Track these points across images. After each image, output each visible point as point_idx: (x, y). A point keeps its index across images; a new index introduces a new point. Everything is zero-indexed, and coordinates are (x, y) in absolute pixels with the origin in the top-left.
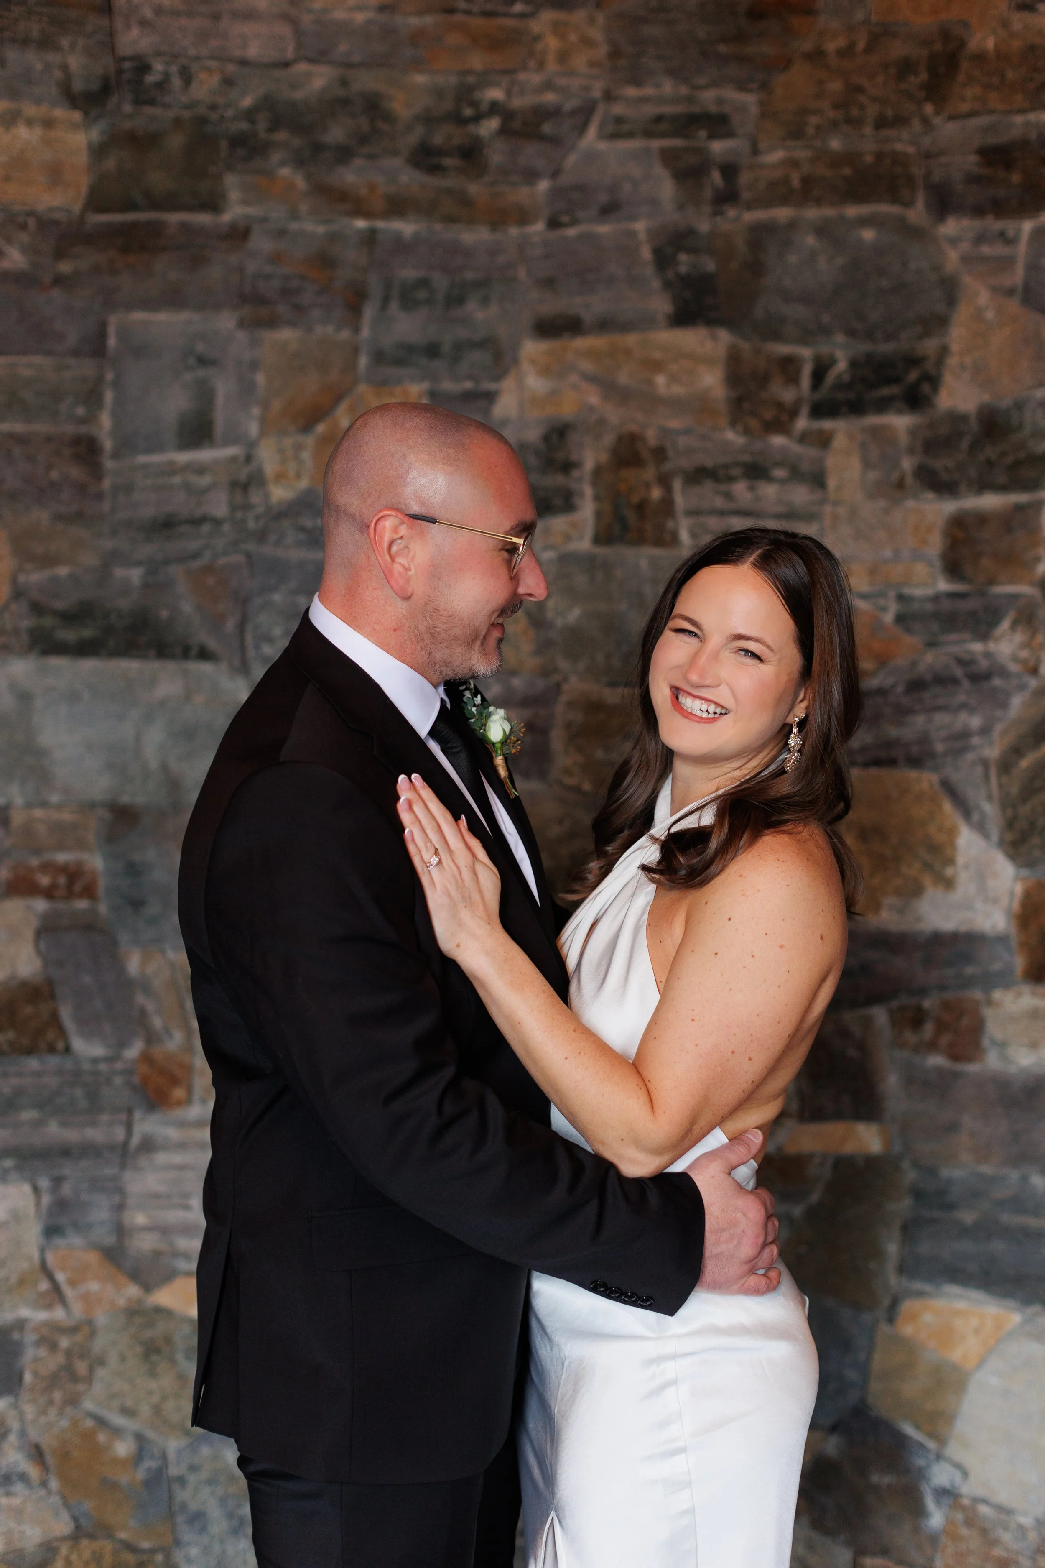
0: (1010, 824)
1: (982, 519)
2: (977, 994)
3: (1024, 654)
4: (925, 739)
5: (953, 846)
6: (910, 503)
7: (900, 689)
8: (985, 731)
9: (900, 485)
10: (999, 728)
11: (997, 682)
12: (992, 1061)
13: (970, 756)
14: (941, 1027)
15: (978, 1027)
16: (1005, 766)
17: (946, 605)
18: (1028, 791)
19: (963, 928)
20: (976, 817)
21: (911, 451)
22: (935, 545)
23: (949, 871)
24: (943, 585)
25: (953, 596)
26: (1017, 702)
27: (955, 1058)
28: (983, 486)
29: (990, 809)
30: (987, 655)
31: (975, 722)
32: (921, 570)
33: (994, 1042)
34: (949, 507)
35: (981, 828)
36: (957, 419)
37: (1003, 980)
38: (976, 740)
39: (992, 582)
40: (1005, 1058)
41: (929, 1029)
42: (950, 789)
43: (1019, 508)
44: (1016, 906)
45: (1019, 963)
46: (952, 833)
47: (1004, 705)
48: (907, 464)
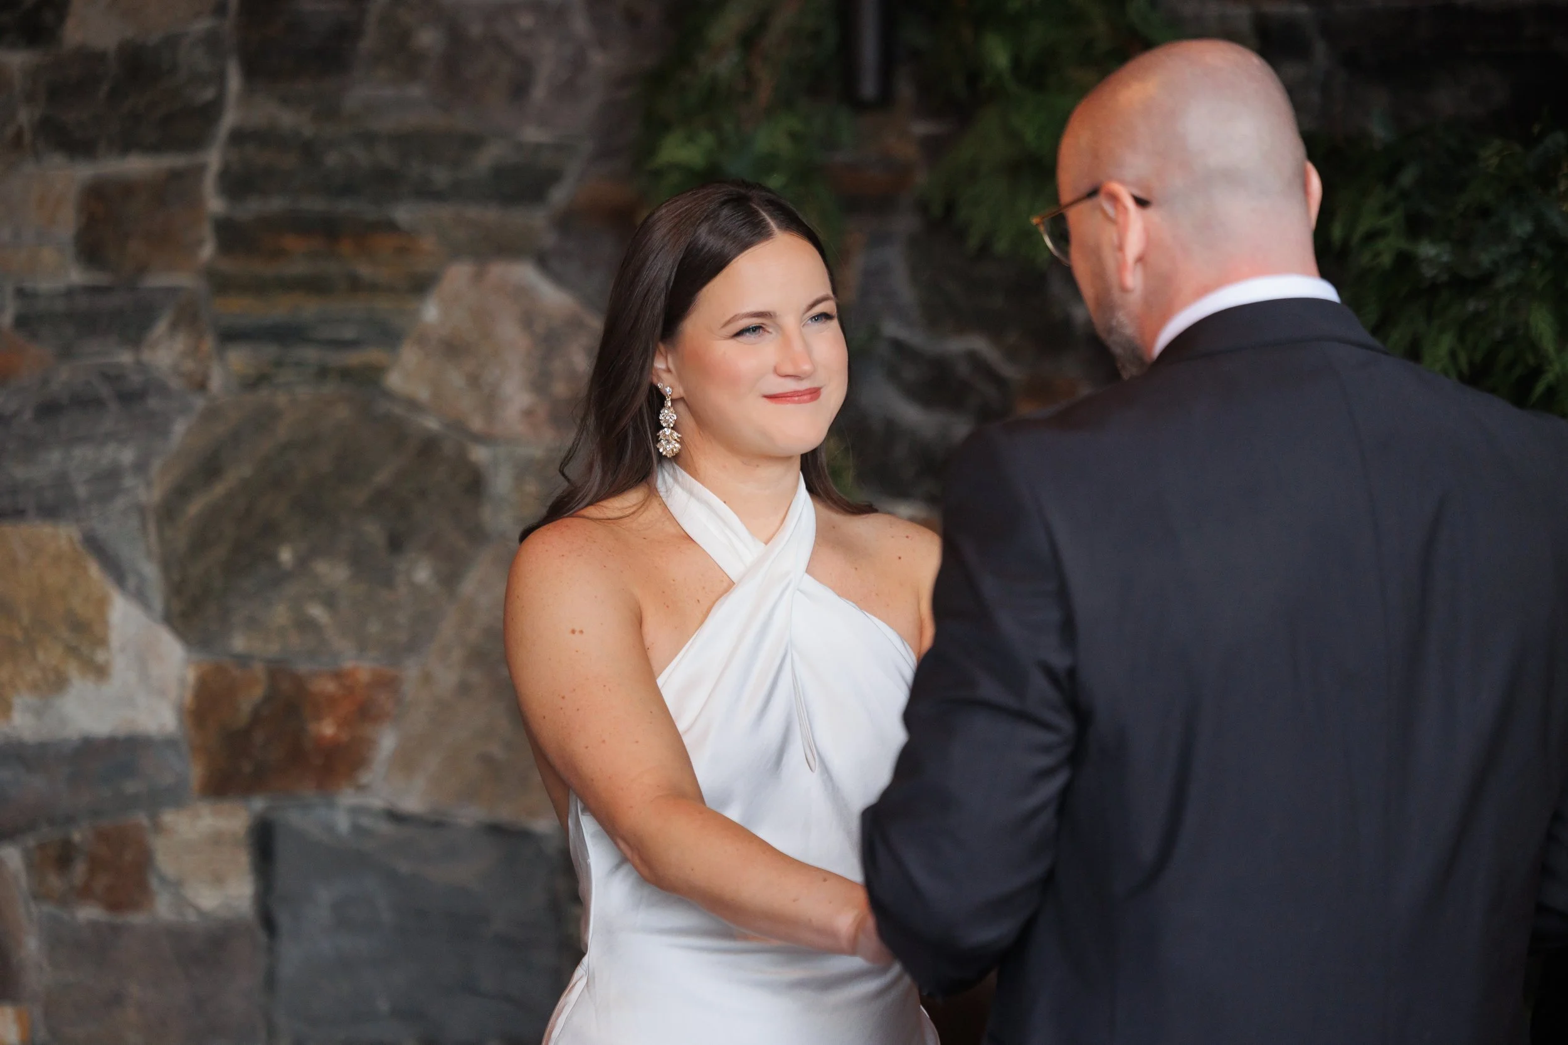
0: (176, 589)
1: (127, 189)
2: (142, 818)
3: (189, 365)
4: (62, 481)
5: (105, 622)
6: (29, 167)
7: (28, 415)
8: (141, 467)
9: (17, 142)
10: (156, 465)
11: (153, 403)
12: (163, 908)
13: (120, 503)
14: (96, 865)
15: (144, 861)
16: (168, 512)
17: (83, 303)
18: (200, 543)
19: (122, 731)
20: (132, 582)
21: (30, 98)
22: (67, 224)
23: (100, 656)
24: (76, 276)
25: (93, 290)
26: (180, 428)
27: (115, 905)
28: (127, 145)
29: (151, 571)
30: (141, 366)
31: (127, 456)
32: (48, 255)
33: (163, 880)
34: (84, 172)
35: (140, 596)
36: (91, 58)
37: (174, 797)
38: (129, 481)
39: (142, 269)
40: (181, 902)
41: (80, 869)
42: (95, 546)
43: (175, 175)
44: (188, 697)
45: (195, 772)
46: (102, 604)
47: (163, 432)
48: (25, 116)
